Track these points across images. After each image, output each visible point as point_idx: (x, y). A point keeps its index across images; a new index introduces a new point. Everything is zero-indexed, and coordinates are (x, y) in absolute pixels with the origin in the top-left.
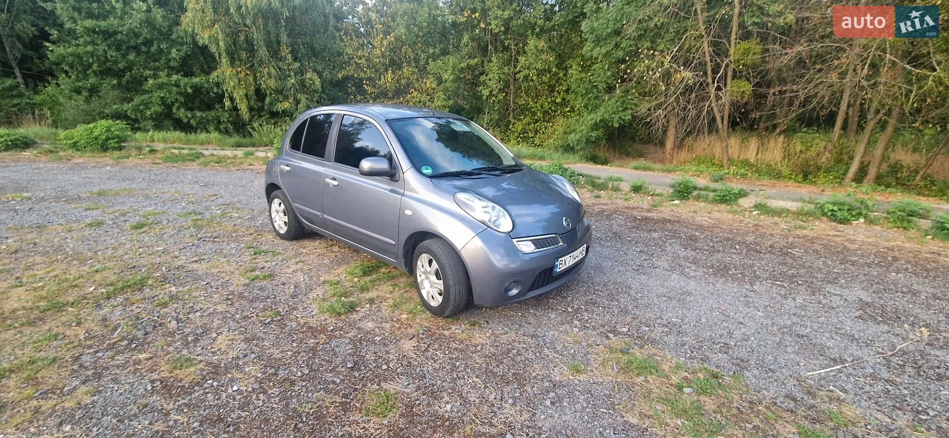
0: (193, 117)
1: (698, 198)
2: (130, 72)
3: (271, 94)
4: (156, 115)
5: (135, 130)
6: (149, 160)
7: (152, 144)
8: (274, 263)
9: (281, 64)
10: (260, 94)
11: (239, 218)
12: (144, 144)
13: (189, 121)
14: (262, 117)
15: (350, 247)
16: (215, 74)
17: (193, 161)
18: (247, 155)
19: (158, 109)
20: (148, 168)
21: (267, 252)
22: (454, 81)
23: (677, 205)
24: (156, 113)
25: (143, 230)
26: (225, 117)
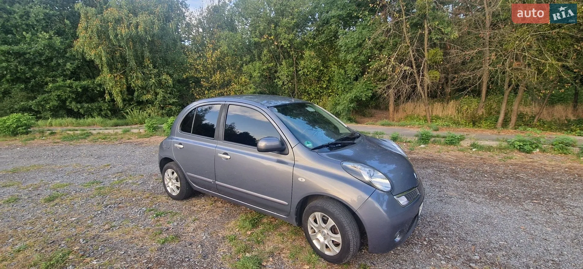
0: (81, 108)
1: (434, 142)
2: (35, 79)
3: (138, 90)
4: (53, 107)
5: (38, 118)
6: (51, 140)
7: (51, 128)
8: (175, 224)
9: (145, 70)
10: (130, 90)
11: (133, 183)
12: (46, 128)
13: (79, 111)
14: (131, 105)
15: (230, 202)
16: (99, 78)
17: (85, 138)
18: (126, 132)
19: (56, 103)
20: (50, 147)
21: (166, 213)
22: (260, 77)
23: (424, 148)
24: (54, 106)
25: (55, 202)
26: (105, 106)
